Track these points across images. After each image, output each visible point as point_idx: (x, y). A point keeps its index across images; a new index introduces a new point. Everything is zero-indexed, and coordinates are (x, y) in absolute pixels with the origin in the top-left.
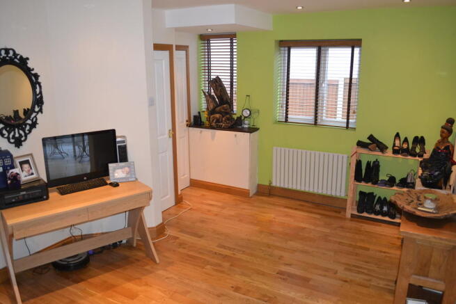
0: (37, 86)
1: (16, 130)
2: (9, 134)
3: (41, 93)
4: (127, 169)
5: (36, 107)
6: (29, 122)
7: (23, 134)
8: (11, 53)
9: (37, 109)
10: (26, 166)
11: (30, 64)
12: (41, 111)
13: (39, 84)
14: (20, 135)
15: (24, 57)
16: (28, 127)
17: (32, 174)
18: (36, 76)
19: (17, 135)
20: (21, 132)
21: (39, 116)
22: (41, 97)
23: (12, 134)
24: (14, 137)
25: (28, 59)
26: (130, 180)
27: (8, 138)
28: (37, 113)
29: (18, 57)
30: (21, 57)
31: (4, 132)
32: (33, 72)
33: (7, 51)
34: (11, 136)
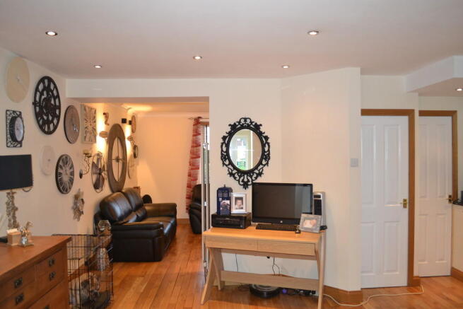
0: (267, 145)
1: (246, 176)
2: (240, 178)
3: (269, 150)
4: (314, 221)
5: (264, 160)
6: (257, 171)
7: (250, 180)
8: (248, 121)
9: (264, 162)
10: (239, 202)
11: (262, 129)
12: (267, 164)
13: (268, 144)
14: (248, 181)
15: (258, 124)
16: (255, 175)
17: (242, 208)
18: (267, 138)
19: (246, 180)
20: (249, 178)
21: (265, 168)
22: (269, 154)
23: (242, 178)
24: (243, 181)
25: (261, 125)
26: (314, 231)
27: (239, 181)
28: (264, 165)
29: (254, 124)
30: (256, 124)
31: (236, 176)
32: (264, 135)
33: (245, 119)
34: (241, 180)
